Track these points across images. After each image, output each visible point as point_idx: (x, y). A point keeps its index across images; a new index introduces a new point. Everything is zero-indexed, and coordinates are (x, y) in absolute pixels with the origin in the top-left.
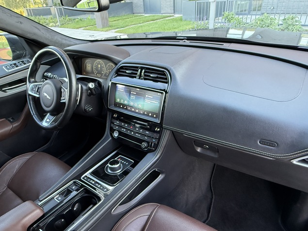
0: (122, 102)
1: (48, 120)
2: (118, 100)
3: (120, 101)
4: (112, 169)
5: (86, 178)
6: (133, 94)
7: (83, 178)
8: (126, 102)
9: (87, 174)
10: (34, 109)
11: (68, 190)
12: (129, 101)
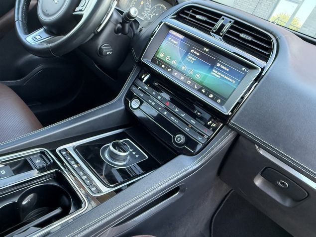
0: (167, 60)
1: (38, 37)
2: (161, 55)
3: (165, 57)
4: (113, 156)
5: (64, 153)
6: (193, 54)
7: (60, 151)
8: (174, 63)
9: (70, 146)
10: (22, 13)
11: (26, 162)
12: (180, 63)
